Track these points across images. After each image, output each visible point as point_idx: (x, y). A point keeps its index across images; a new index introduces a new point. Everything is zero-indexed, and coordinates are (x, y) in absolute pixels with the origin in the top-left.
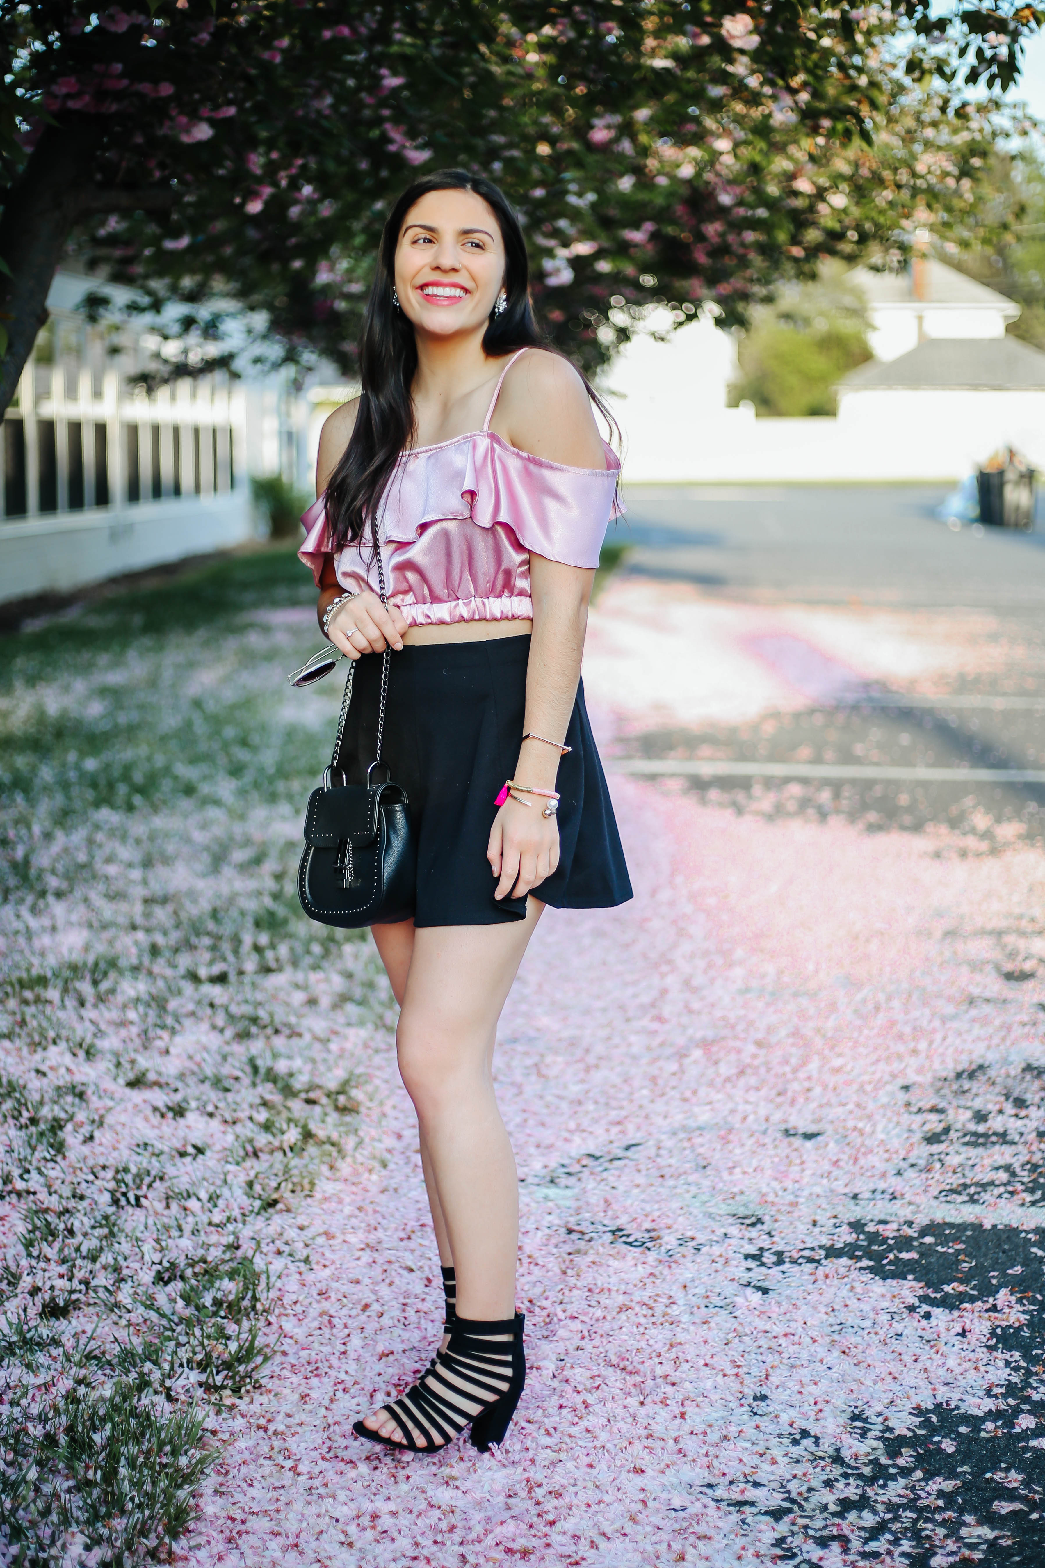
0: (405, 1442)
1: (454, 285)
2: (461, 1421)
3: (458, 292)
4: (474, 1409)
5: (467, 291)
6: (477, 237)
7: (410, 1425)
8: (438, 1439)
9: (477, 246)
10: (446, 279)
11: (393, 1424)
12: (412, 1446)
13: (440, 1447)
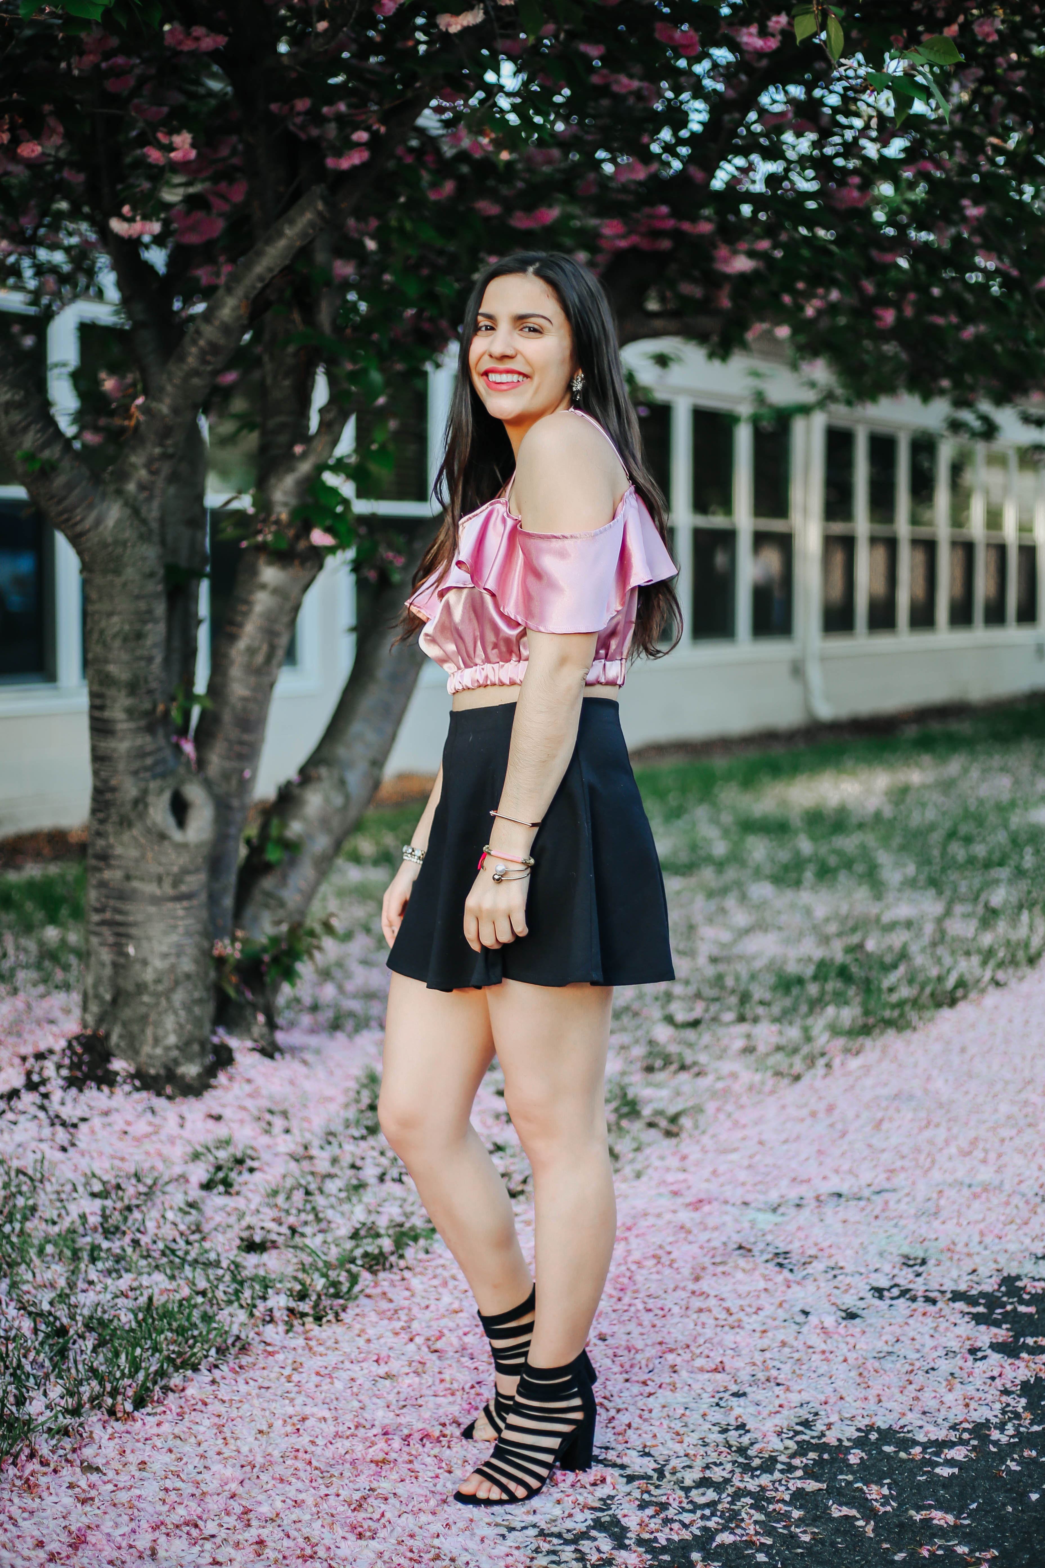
0: (505, 1497)
1: (508, 372)
2: (549, 1458)
3: (515, 378)
4: (554, 1443)
5: (525, 376)
6: (533, 322)
7: (504, 1480)
8: (534, 1483)
9: (535, 330)
10: (501, 366)
11: (487, 1484)
12: (513, 1499)
13: (540, 1488)
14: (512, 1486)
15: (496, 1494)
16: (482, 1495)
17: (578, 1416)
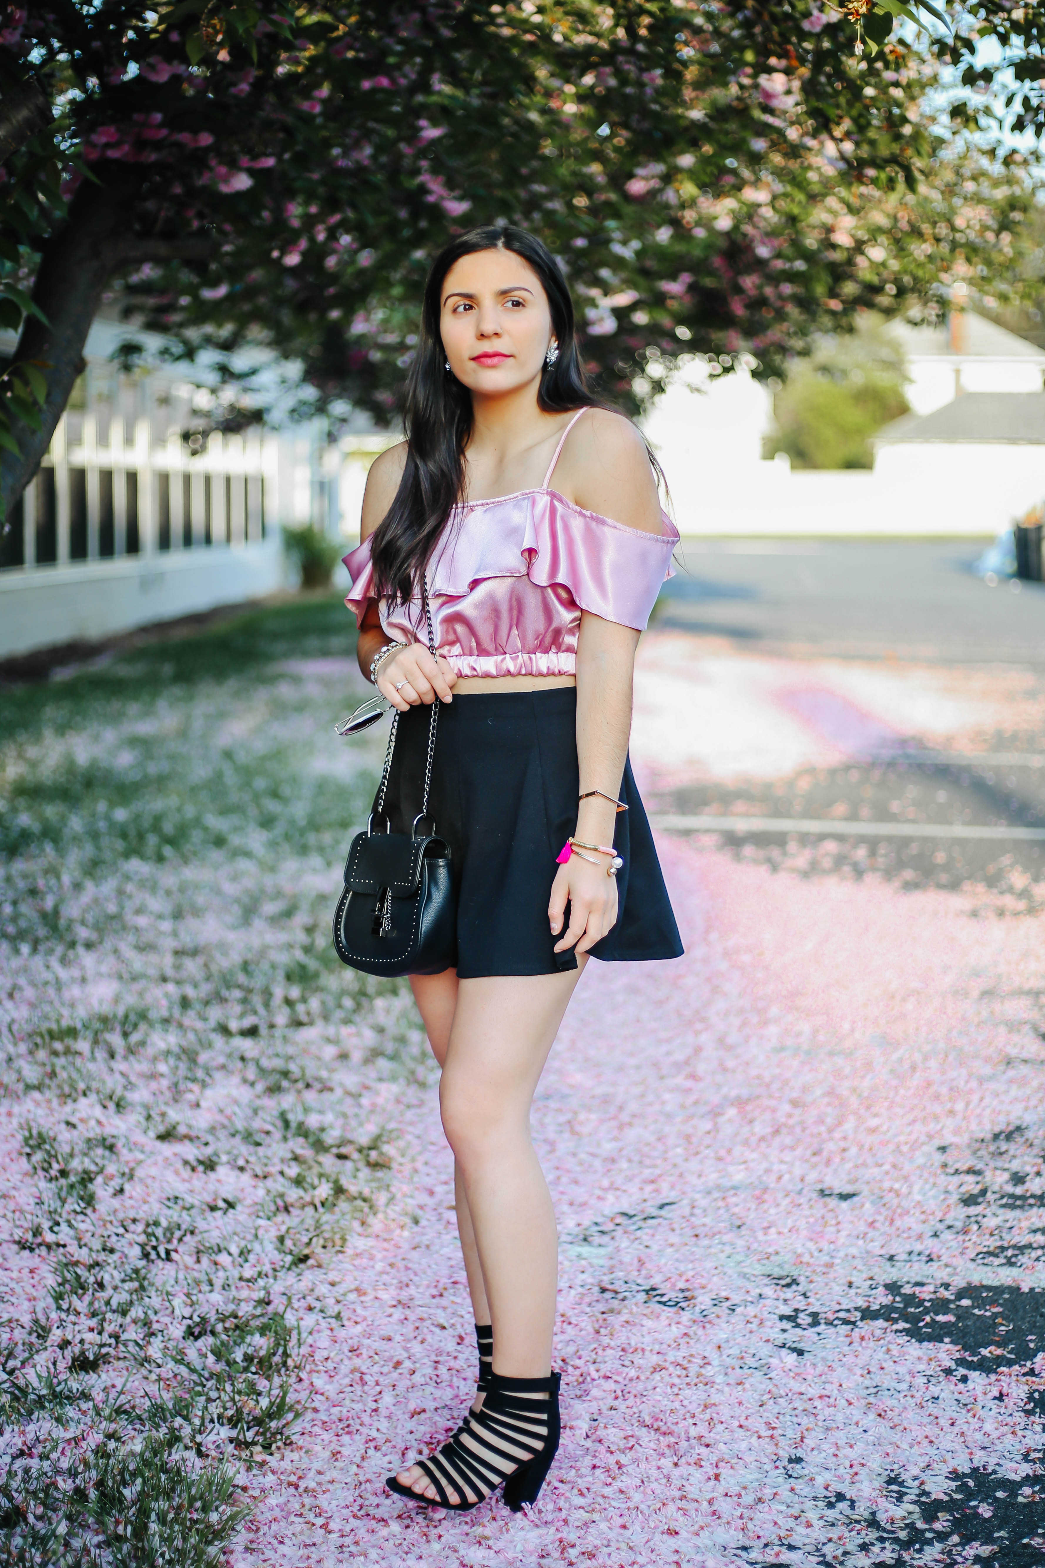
6: (516, 296)
9: (518, 304)
11: (426, 1481)
12: (445, 1503)
13: (472, 1506)
14: (449, 1490)
15: (432, 1493)
16: (417, 1489)
17: (539, 1445)
